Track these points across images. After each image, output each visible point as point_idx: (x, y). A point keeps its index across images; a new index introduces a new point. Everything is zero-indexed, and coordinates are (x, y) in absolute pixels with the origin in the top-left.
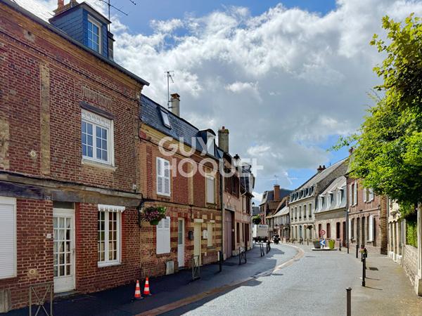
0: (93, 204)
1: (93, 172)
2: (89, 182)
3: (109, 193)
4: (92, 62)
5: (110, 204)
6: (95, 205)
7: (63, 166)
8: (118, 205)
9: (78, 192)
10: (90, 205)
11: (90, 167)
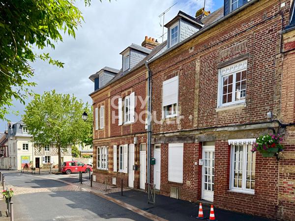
0: (224, 140)
1: (225, 114)
2: (222, 123)
3: (236, 129)
4: (227, 25)
5: (238, 139)
6: (226, 141)
7: (205, 118)
8: (248, 138)
9: (213, 134)
10: (222, 141)
11: (223, 112)
